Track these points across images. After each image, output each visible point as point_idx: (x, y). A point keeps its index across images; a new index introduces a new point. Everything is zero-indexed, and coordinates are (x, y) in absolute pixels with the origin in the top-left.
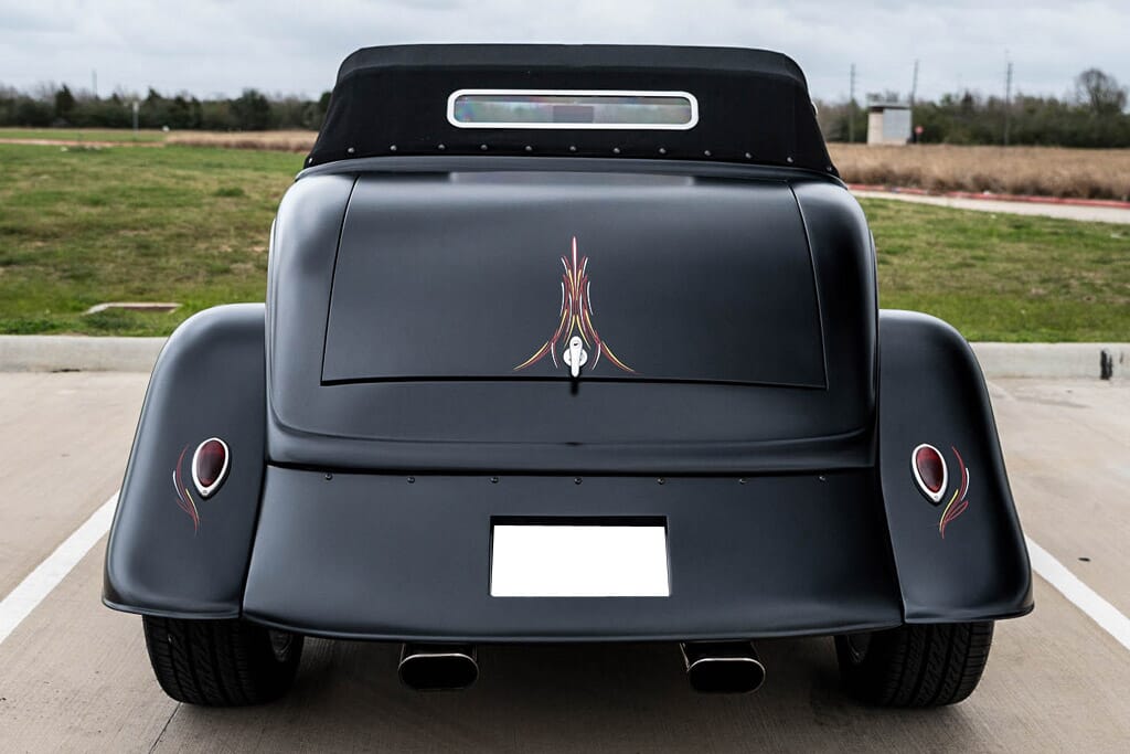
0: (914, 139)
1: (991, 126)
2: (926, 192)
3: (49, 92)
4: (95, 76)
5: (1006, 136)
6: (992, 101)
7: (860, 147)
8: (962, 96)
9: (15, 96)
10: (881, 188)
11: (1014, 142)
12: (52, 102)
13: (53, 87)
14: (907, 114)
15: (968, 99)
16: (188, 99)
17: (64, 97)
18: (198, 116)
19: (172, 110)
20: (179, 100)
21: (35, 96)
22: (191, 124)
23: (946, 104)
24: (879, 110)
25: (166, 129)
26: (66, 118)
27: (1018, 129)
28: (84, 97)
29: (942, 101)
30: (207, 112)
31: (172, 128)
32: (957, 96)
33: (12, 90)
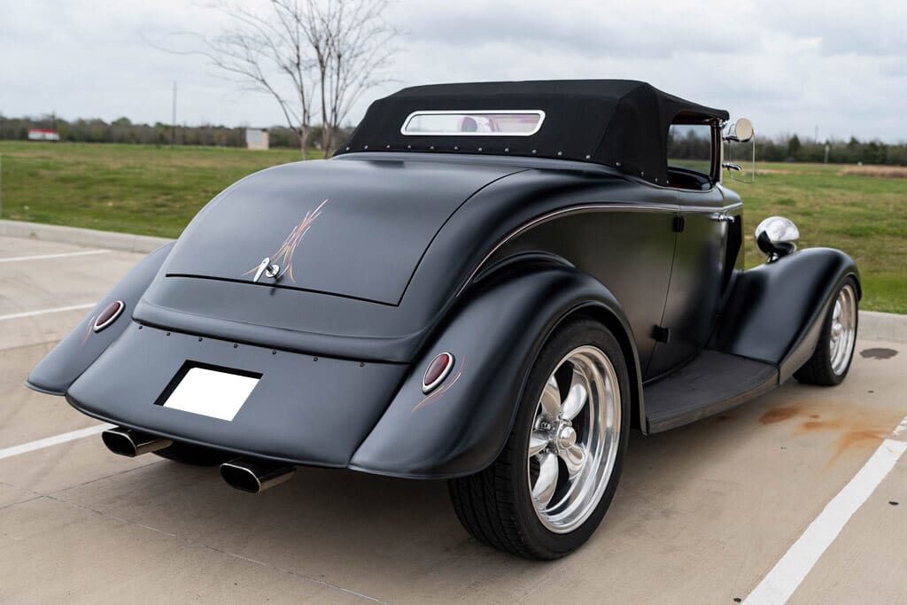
3: (786, 139)
4: (817, 129)
9: (764, 143)
12: (787, 146)
13: (788, 136)
16: (878, 144)
17: (794, 142)
18: (884, 156)
19: (866, 151)
20: (873, 145)
21: (776, 142)
22: (877, 161)
25: (860, 164)
26: (795, 156)
28: (808, 142)
30: (890, 154)
31: (865, 163)
33: (764, 138)
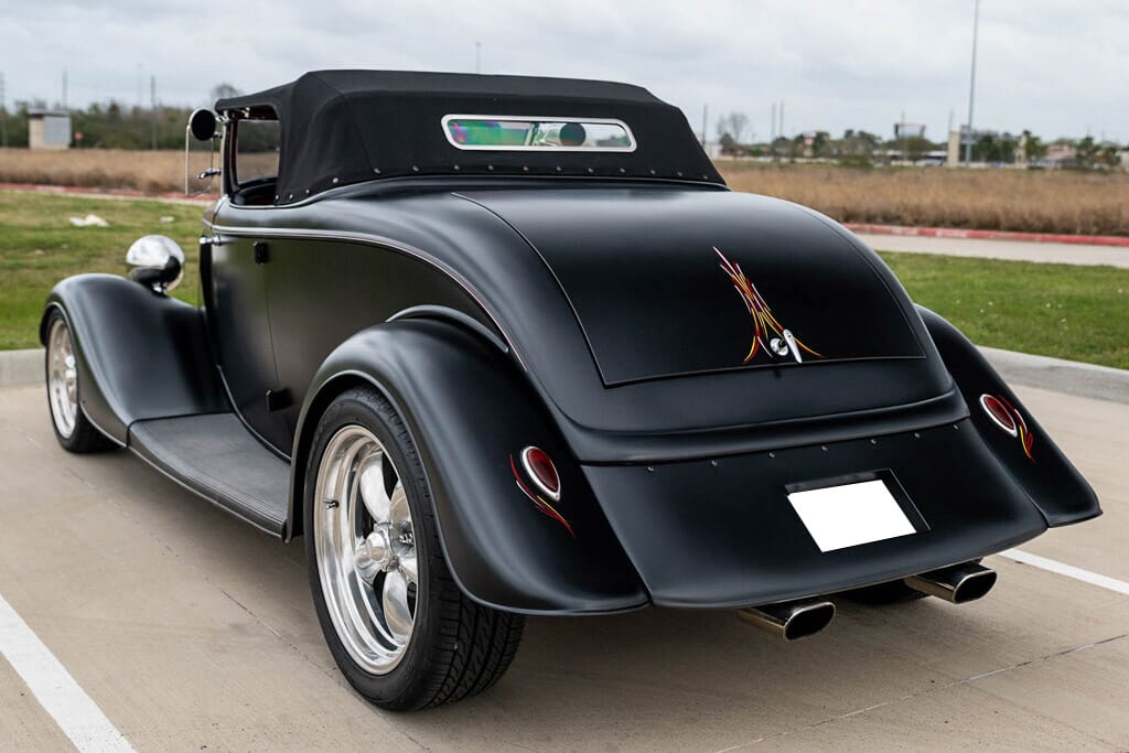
0: (74, 144)
1: (139, 133)
2: (142, 193)
5: (154, 143)
6: (137, 110)
7: (23, 151)
8: (108, 104)
10: (96, 190)
11: (160, 147)
14: (66, 122)
15: (114, 108)
23: (93, 113)
24: (39, 116)
27: (164, 136)
29: (90, 110)
32: (104, 105)
